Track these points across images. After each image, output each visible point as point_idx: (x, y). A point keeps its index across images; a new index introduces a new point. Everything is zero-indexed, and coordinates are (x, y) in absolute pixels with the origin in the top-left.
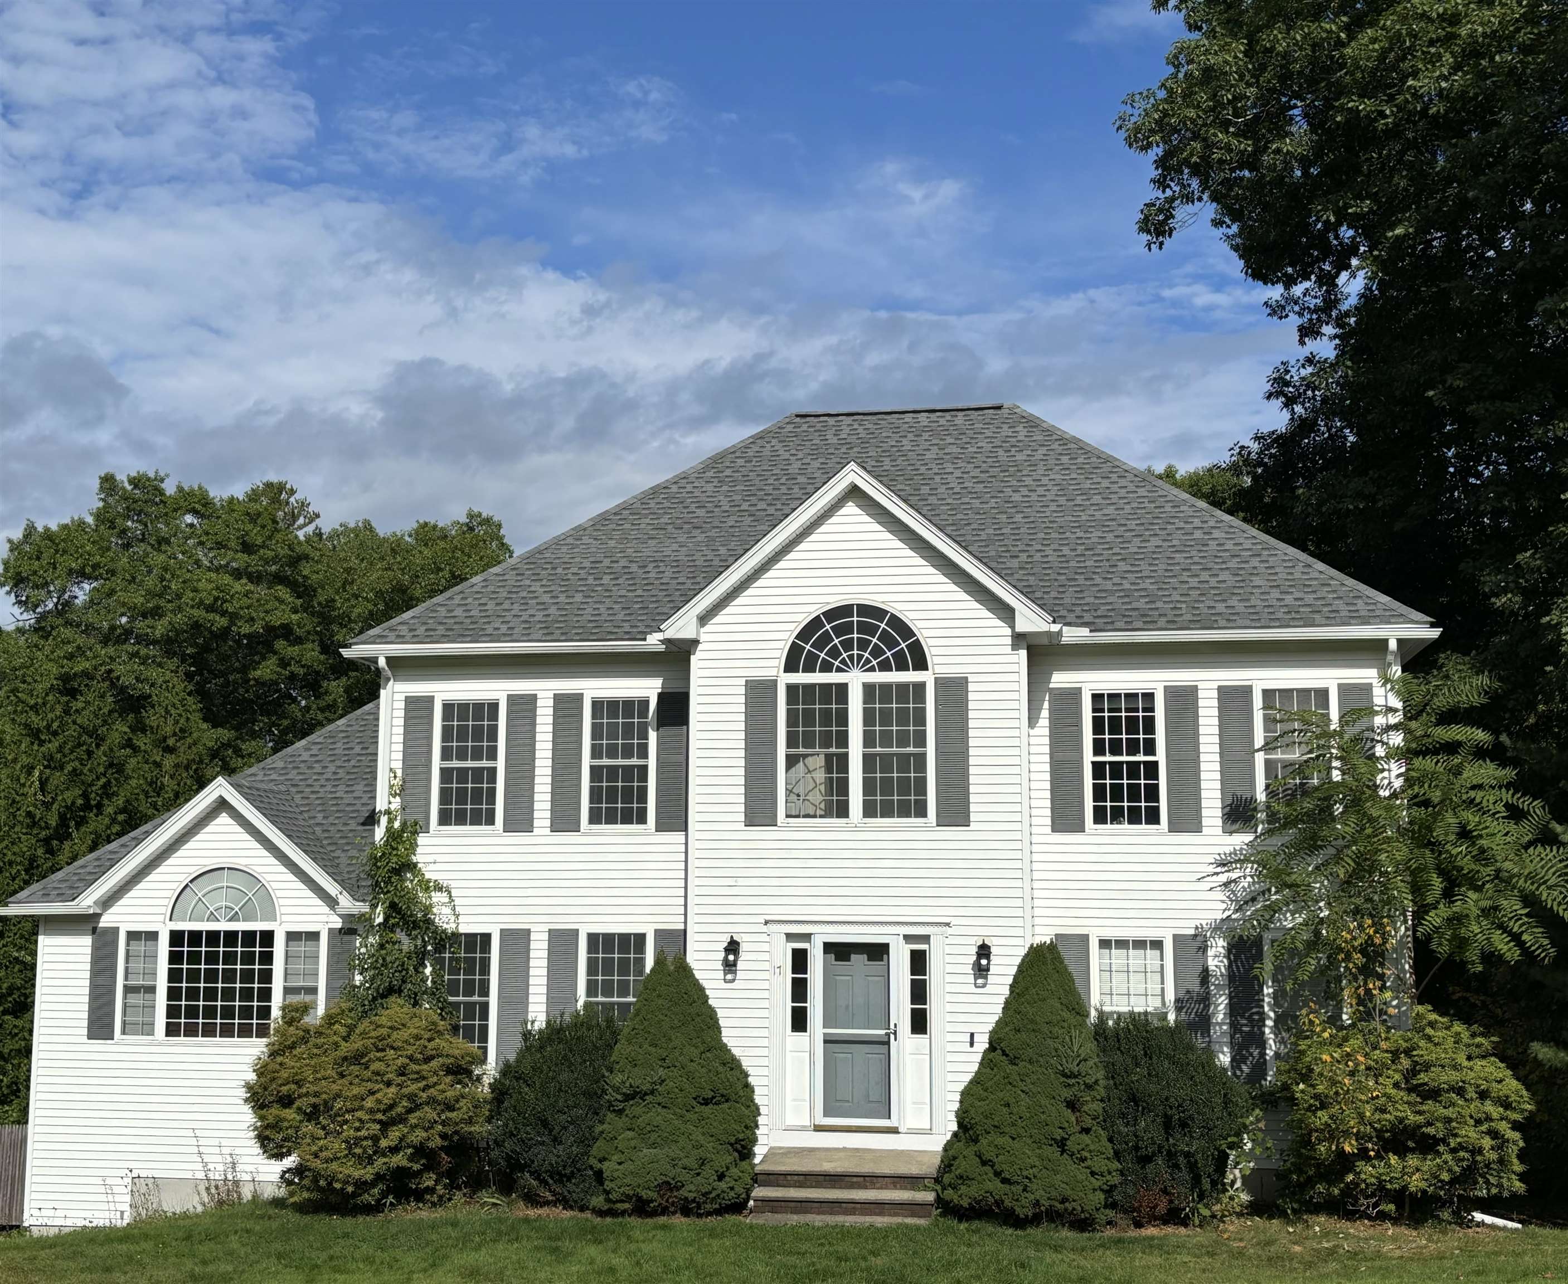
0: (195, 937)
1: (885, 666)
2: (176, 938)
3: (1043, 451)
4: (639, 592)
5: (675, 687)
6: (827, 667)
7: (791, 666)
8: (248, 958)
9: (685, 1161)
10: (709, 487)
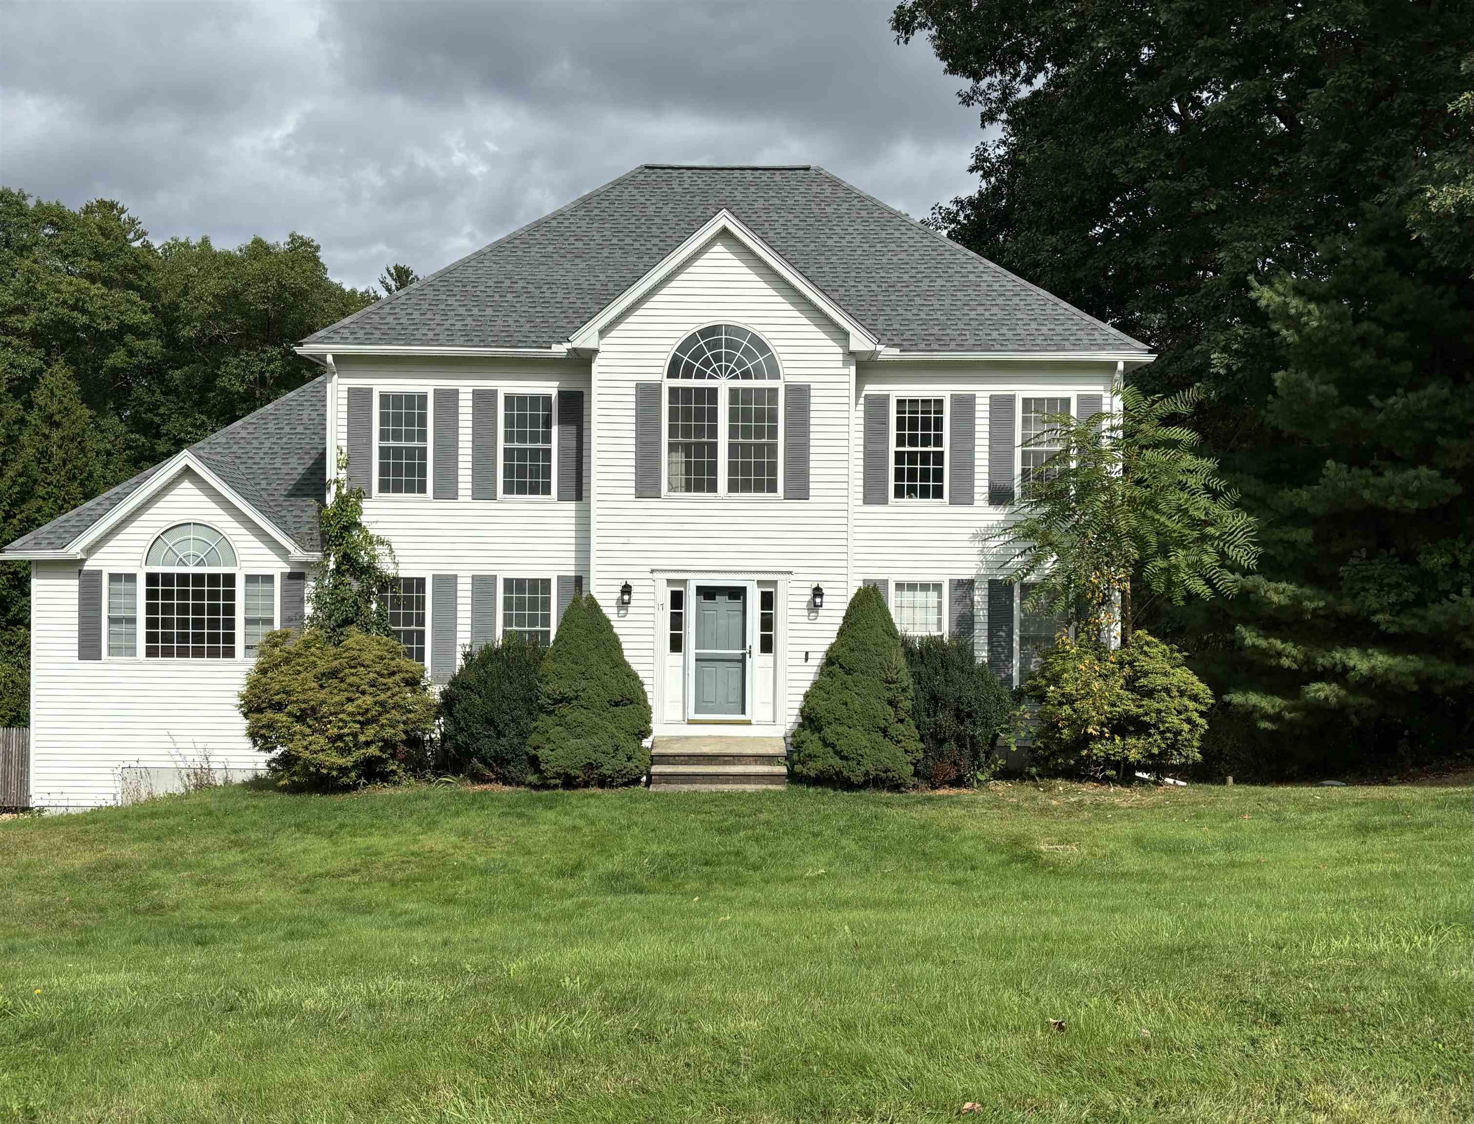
0: (168, 578)
1: (746, 375)
2: (152, 579)
3: (845, 205)
5: (572, 386)
6: (701, 375)
7: (672, 373)
8: (214, 595)
9: (604, 748)
10: (583, 224)
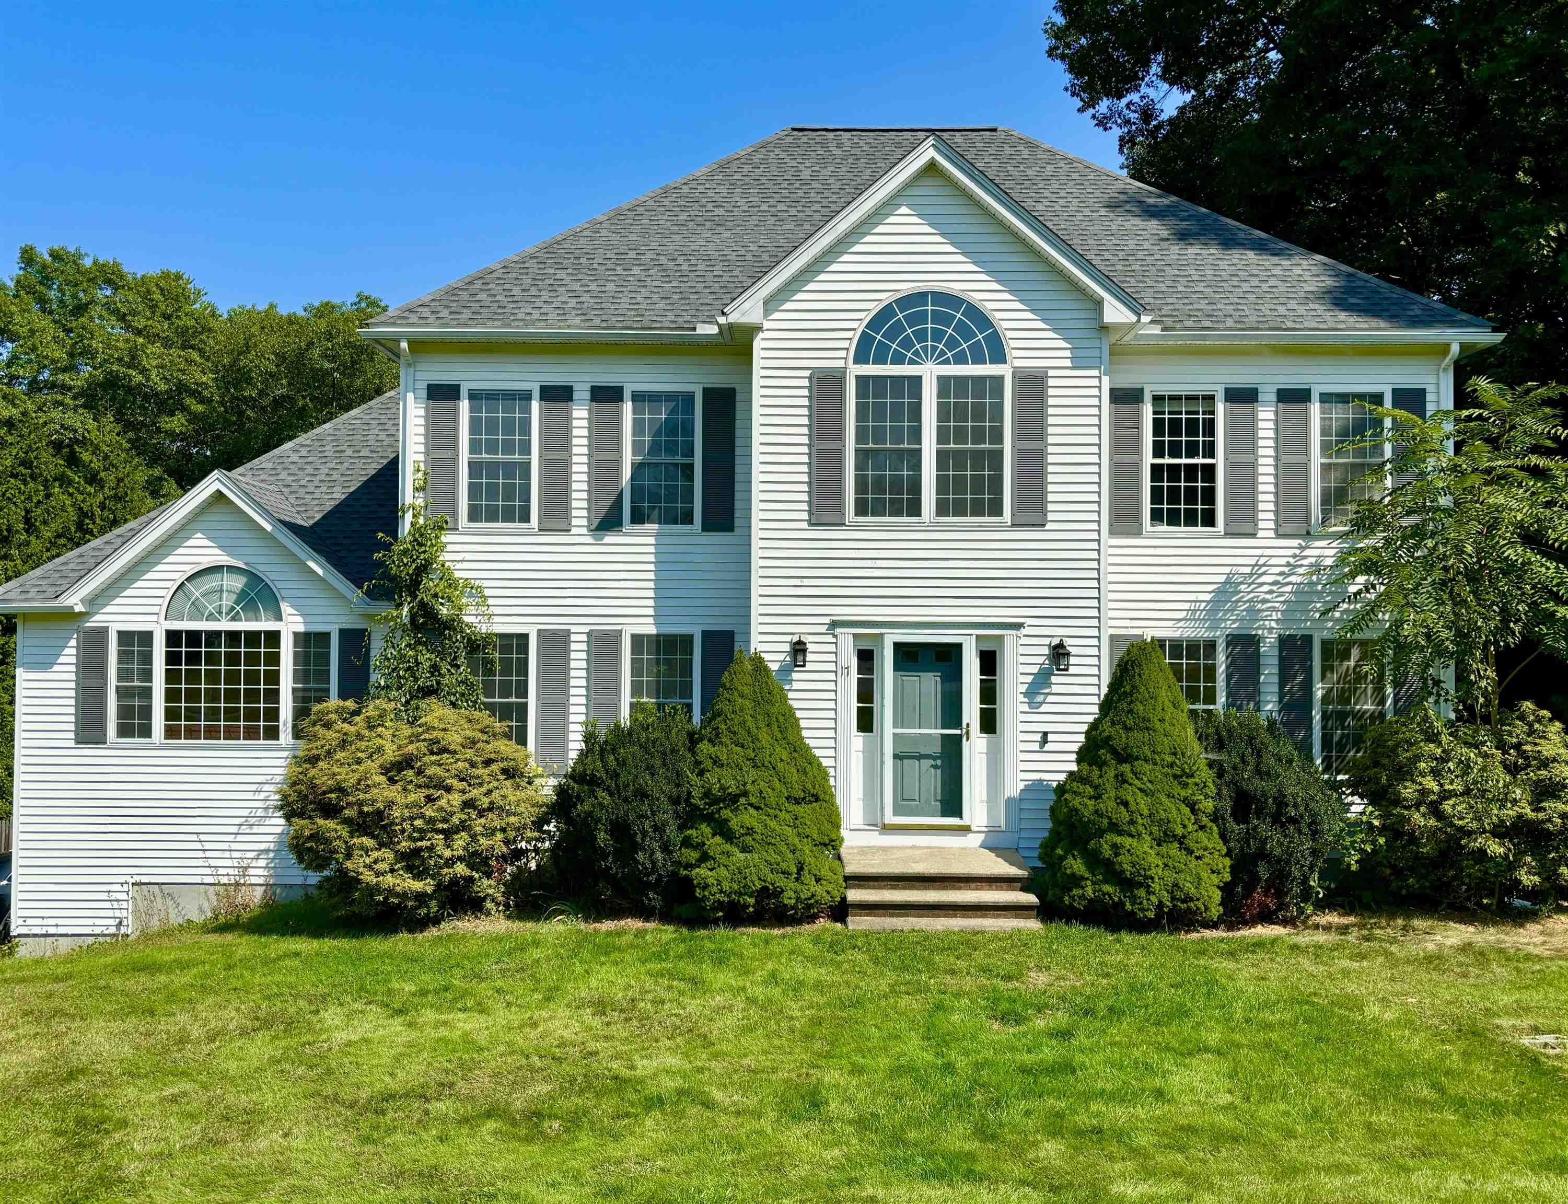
0: (194, 637)
1: (960, 359)
2: (173, 637)
4: (675, 284)
5: (720, 380)
6: (899, 359)
7: (861, 357)
8: (253, 659)
9: (784, 866)
